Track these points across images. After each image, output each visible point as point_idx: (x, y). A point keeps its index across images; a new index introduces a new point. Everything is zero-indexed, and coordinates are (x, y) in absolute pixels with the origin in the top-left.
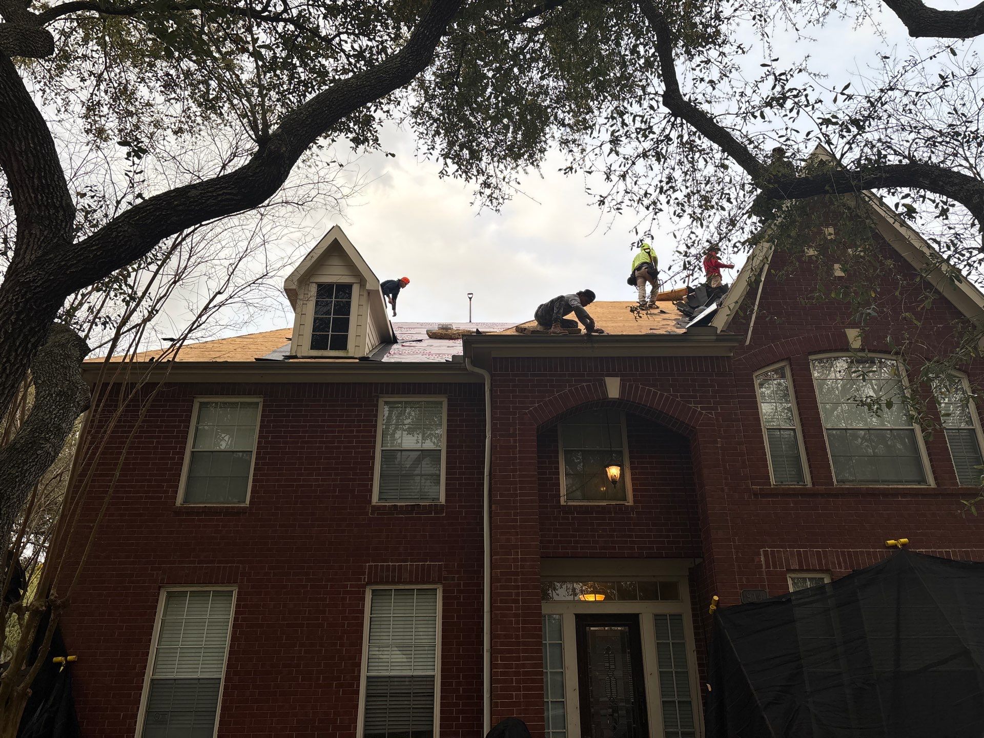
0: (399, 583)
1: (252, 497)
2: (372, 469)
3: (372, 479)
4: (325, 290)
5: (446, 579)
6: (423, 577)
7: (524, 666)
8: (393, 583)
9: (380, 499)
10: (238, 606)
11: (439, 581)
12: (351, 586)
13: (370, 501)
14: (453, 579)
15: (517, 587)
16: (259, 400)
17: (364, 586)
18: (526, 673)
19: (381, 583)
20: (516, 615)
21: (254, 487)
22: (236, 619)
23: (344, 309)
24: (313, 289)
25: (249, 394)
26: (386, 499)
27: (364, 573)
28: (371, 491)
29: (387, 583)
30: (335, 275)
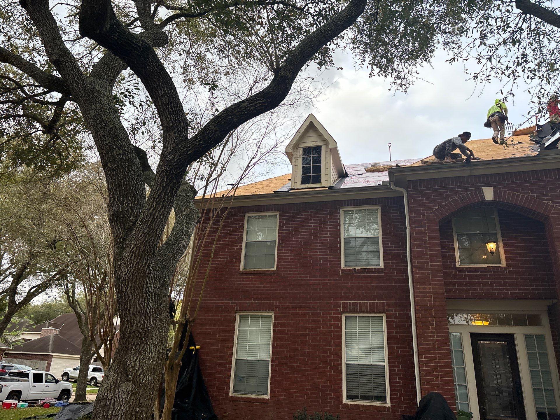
0: (360, 312)
1: (278, 265)
2: (340, 248)
3: (340, 255)
4: (307, 151)
5: (387, 311)
6: (374, 309)
7: (439, 362)
8: (357, 312)
9: (345, 265)
10: (275, 323)
11: (383, 312)
12: (334, 314)
13: (340, 267)
14: (392, 310)
15: (432, 316)
16: (277, 213)
17: (341, 314)
18: (440, 367)
19: (350, 312)
20: (432, 332)
21: (278, 260)
22: (274, 330)
23: (318, 160)
24: (301, 151)
25: (272, 210)
26: (349, 266)
27: (340, 307)
28: (340, 261)
29: (354, 312)
30: (312, 142)
